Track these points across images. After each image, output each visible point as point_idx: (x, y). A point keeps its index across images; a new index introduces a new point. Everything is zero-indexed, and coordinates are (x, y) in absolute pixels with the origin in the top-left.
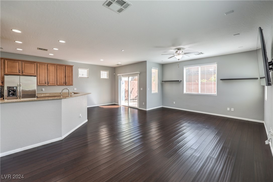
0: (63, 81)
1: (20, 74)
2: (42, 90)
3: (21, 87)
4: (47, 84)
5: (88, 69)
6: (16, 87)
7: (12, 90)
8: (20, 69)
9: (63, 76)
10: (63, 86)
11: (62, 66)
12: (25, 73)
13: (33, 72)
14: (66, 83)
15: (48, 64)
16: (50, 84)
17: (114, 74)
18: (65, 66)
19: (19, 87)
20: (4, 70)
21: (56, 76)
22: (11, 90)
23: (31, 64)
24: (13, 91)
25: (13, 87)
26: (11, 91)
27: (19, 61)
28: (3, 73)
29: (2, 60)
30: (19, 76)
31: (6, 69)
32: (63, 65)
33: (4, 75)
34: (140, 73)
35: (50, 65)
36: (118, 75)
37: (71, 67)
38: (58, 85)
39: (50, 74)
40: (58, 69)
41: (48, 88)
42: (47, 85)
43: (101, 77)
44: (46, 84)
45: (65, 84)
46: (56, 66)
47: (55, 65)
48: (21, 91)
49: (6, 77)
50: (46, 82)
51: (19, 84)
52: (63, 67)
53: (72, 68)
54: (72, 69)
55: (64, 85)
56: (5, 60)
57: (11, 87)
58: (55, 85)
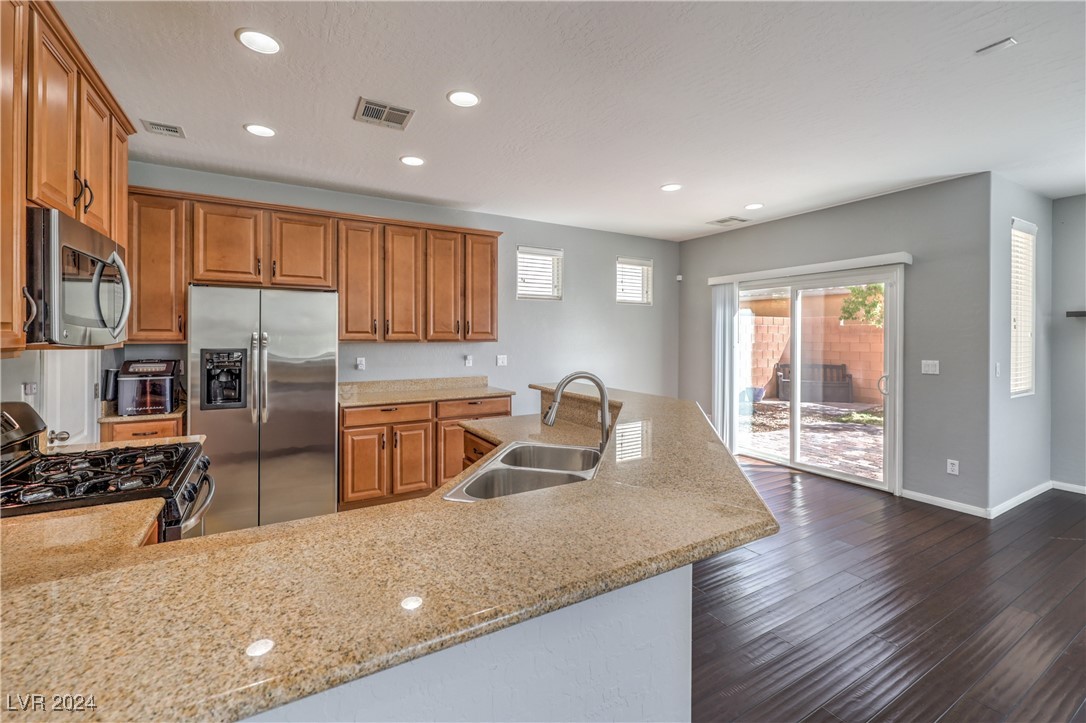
0: (453, 317)
1: (261, 278)
2: (356, 367)
3: (265, 352)
4: (383, 333)
5: (561, 254)
6: (244, 351)
7: (222, 371)
8: (261, 256)
9: (452, 290)
10: (455, 343)
11: (449, 235)
12: (282, 275)
13: (316, 266)
14: (466, 331)
15: (385, 225)
16: (393, 332)
17: (679, 278)
18: (465, 234)
19: (256, 352)
20: (188, 255)
21: (421, 287)
22: (218, 371)
23: (311, 224)
24: (229, 372)
25: (230, 353)
26: (218, 375)
27: (256, 212)
28: (184, 274)
29: (184, 202)
30: (259, 290)
31: (200, 255)
32: (453, 231)
33: (190, 284)
34: (915, 259)
35: (396, 228)
36: (711, 281)
37: (488, 239)
38: (429, 341)
39: (396, 279)
40: (431, 251)
41: (385, 353)
42: (382, 340)
43: (620, 297)
44: (377, 337)
45: (464, 332)
46: (421, 233)
47: (417, 228)
48: (265, 369)
49: (195, 294)
50: (377, 323)
51: (256, 336)
52: (455, 239)
53: (492, 244)
54: (492, 252)
55: (457, 340)
56: (197, 205)
57: (219, 353)
58: (417, 341)
